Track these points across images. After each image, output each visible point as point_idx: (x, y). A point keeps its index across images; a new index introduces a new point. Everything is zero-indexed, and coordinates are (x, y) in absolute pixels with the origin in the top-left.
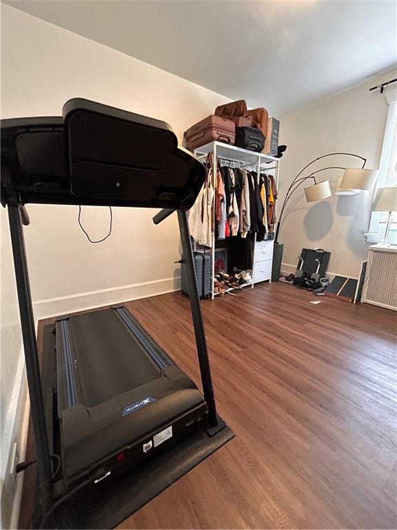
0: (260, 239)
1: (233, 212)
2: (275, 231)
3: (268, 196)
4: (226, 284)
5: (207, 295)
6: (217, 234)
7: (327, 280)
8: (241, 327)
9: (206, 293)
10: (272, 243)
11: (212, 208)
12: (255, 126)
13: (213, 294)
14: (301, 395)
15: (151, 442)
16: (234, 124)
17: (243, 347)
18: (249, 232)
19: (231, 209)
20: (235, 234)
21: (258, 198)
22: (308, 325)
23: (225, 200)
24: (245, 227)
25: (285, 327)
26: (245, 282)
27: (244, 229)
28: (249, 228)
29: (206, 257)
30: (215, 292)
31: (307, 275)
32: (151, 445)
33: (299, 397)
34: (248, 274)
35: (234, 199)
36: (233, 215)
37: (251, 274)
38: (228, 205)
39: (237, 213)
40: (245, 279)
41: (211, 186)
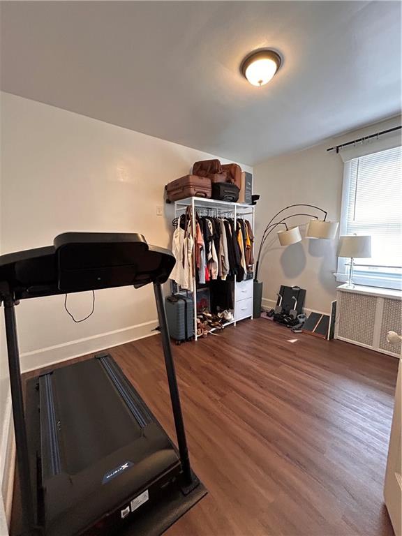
0: (239, 280)
1: (212, 258)
2: (254, 271)
3: (245, 240)
4: (209, 323)
5: (190, 338)
6: (198, 279)
7: (304, 317)
8: (221, 373)
9: (189, 336)
10: (251, 282)
11: (192, 256)
12: (229, 181)
13: (196, 336)
14: (270, 445)
15: (128, 508)
16: (210, 181)
17: (222, 395)
18: (228, 275)
19: (210, 256)
20: (215, 278)
21: (236, 244)
22: (284, 368)
23: (204, 248)
24: (224, 271)
25: (261, 370)
26: (227, 321)
27: (223, 273)
28: (228, 271)
29: (188, 301)
30: (198, 334)
31: (285, 311)
32: (129, 510)
33: (269, 447)
34: (230, 313)
35: (213, 246)
36: (212, 260)
37: (233, 313)
38: (207, 252)
39: (216, 259)
40: (227, 318)
41: (191, 236)
